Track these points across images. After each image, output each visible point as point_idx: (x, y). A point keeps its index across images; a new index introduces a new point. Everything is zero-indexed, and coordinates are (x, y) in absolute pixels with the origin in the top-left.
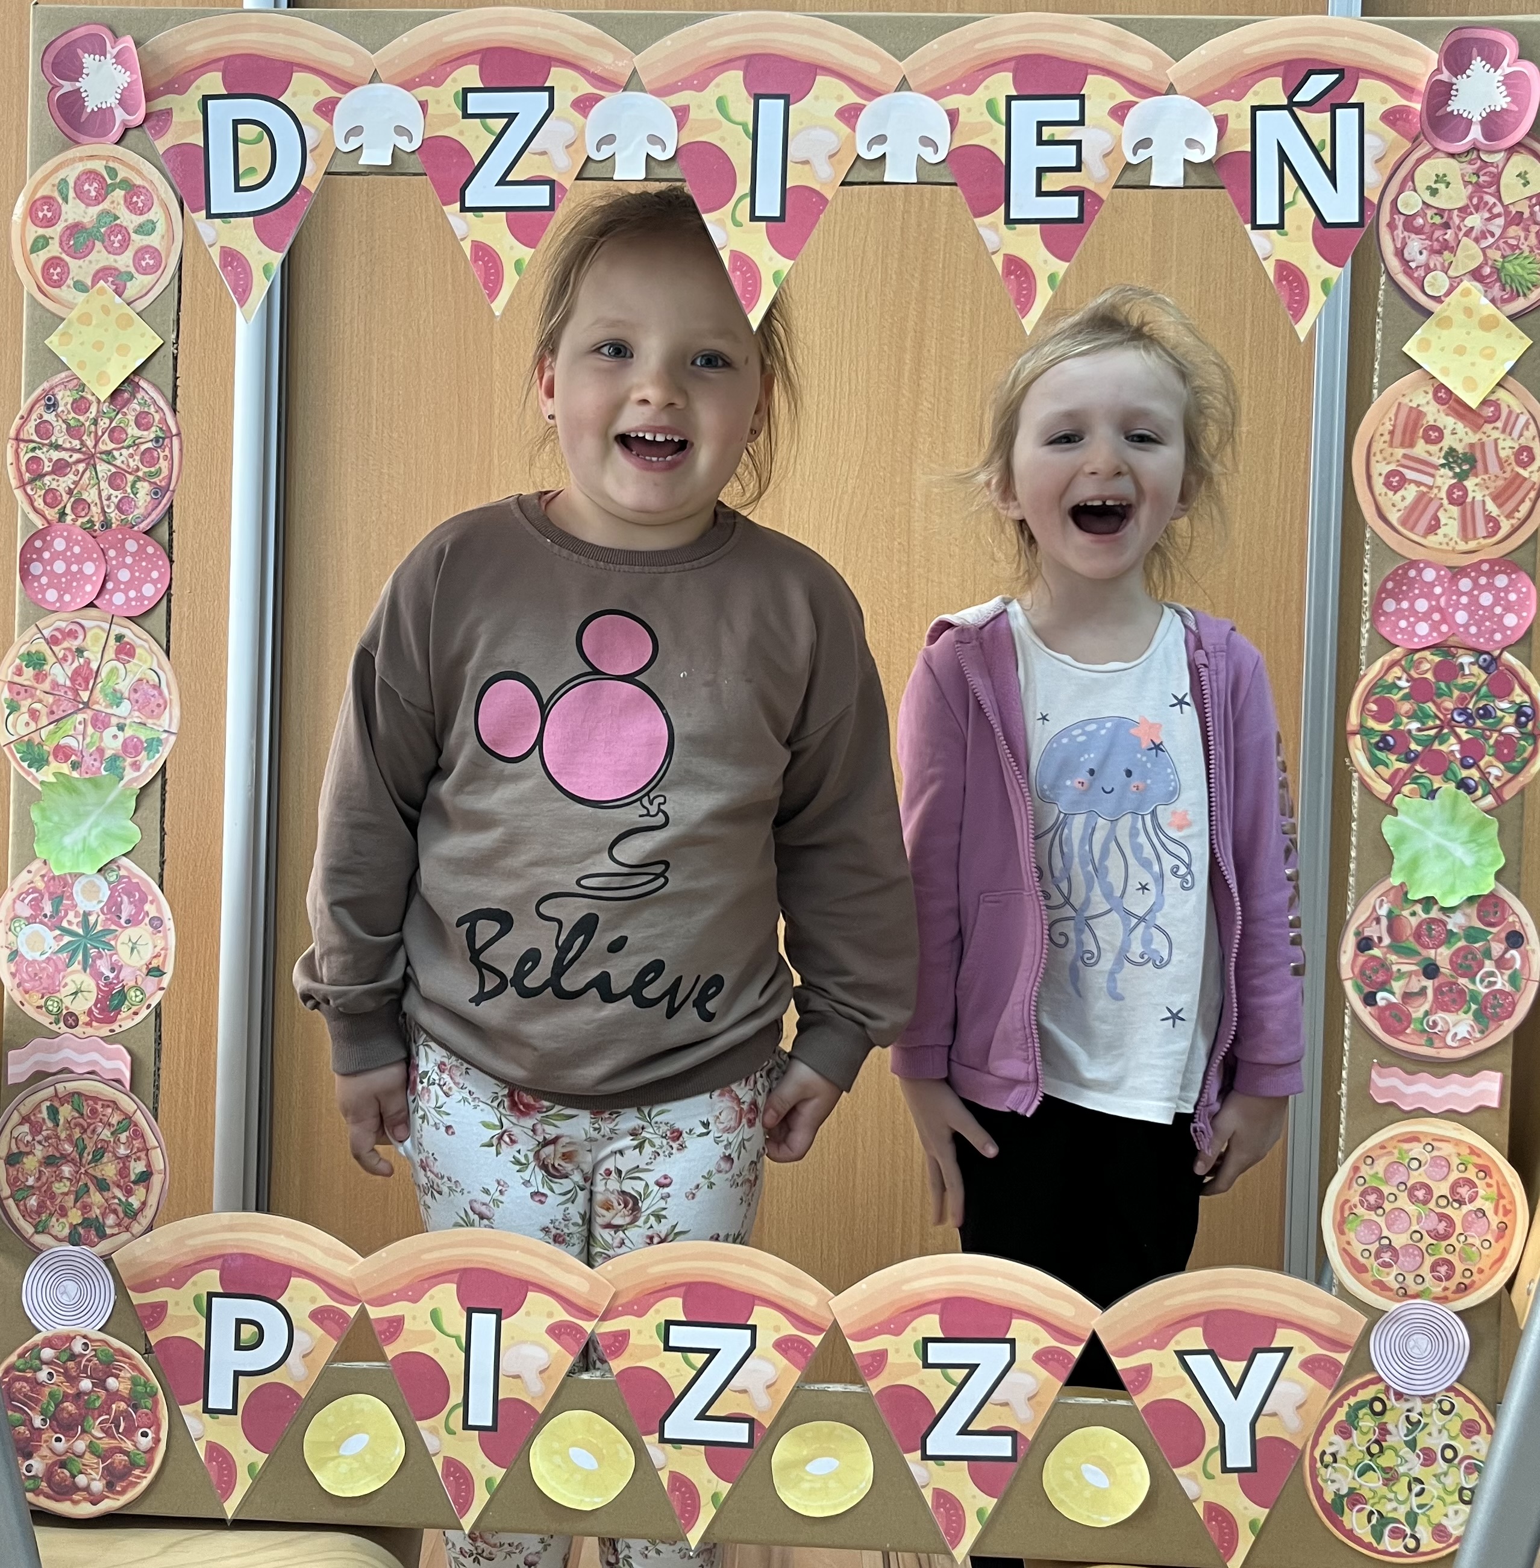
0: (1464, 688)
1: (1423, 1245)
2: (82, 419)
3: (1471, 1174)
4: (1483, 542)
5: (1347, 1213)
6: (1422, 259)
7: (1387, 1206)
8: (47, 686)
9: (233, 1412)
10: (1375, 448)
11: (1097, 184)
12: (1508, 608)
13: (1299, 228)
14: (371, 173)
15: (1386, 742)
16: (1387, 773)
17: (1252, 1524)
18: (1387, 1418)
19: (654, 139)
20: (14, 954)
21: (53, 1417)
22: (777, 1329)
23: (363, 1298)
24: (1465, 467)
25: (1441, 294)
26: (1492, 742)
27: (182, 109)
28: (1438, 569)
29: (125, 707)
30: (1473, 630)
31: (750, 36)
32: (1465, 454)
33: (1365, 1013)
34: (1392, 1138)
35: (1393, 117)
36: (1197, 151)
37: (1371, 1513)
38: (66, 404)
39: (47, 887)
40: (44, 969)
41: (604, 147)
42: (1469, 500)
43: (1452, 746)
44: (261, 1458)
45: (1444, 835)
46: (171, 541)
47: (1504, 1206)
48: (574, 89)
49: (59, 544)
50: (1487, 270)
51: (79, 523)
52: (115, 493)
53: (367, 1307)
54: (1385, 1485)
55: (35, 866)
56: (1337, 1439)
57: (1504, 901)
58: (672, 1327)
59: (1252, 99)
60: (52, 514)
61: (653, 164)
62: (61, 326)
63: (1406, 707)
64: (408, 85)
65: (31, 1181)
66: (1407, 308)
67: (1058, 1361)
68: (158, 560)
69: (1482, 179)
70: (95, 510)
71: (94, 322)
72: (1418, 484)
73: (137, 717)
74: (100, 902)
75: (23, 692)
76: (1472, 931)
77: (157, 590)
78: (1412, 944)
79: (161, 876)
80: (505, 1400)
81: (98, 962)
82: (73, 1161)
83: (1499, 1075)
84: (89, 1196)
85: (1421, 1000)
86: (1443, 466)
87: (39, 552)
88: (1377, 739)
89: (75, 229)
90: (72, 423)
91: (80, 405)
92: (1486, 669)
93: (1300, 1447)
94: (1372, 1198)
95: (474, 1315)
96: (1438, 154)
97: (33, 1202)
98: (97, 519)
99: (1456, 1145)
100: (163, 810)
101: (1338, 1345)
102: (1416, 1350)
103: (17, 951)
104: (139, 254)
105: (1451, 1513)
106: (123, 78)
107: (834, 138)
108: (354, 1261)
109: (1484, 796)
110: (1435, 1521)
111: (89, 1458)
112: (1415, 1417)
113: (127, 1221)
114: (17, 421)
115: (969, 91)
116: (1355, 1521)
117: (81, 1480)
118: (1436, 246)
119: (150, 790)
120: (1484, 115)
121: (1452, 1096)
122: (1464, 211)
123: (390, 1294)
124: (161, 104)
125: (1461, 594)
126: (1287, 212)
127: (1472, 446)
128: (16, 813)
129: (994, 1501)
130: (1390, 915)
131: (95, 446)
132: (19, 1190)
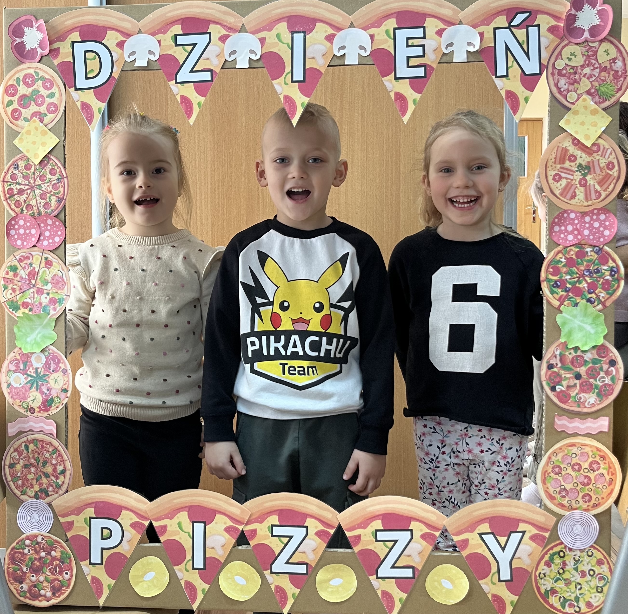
0: (589, 261)
1: (578, 488)
2: (28, 172)
3: (598, 459)
4: (594, 201)
5: (547, 475)
6: (566, 87)
7: (563, 473)
9: (101, 564)
10: (548, 165)
11: (432, 62)
12: (606, 228)
13: (515, 77)
14: (139, 70)
15: (557, 284)
16: (557, 297)
17: (512, 603)
18: (565, 559)
19: (252, 52)
20: (9, 385)
21: (31, 567)
22: (316, 527)
23: (151, 518)
24: (586, 171)
25: (574, 101)
26: (600, 283)
27: (64, 47)
28: (576, 213)
29: (49, 286)
30: (591, 237)
31: (289, 8)
32: (586, 166)
33: (551, 395)
34: (564, 445)
35: (552, 30)
36: (472, 47)
37: (560, 597)
38: (22, 166)
39: (21, 358)
40: (21, 390)
41: (232, 56)
42: (588, 184)
43: (584, 285)
44: (113, 582)
45: (582, 321)
46: (65, 219)
47: (611, 472)
48: (219, 32)
49: (21, 222)
50: (593, 91)
51: (29, 214)
52: (43, 201)
53: (153, 522)
54: (565, 586)
55: (16, 350)
56: (545, 567)
57: (607, 348)
58: (274, 527)
59: (494, 25)
60: (18, 210)
61: (252, 61)
62: (19, 136)
63: (564, 269)
64: (153, 34)
65: (19, 474)
66: (560, 107)
67: (429, 538)
68: (61, 227)
69: (590, 53)
70: (35, 208)
71: (32, 134)
72: (567, 179)
73: (54, 290)
74: (42, 363)
75: (9, 281)
76: (595, 360)
77: (60, 239)
78: (571, 366)
79: (66, 353)
80: (208, 557)
81: (42, 387)
82: (35, 466)
83: (607, 419)
84: (42, 480)
85: (574, 389)
86: (577, 171)
87: (14, 225)
88: (553, 283)
89: (23, 97)
90: (25, 174)
91: (28, 167)
92: (597, 253)
93: (530, 571)
94: (557, 470)
95: (195, 524)
96: (571, 44)
97: (20, 482)
98: (36, 212)
99: (591, 447)
101: (545, 530)
102: (577, 531)
104: (49, 106)
105: (593, 596)
106: (40, 36)
107: (324, 48)
108: (147, 503)
109: (598, 305)
110: (587, 600)
111: (45, 583)
112: (577, 558)
113: (57, 489)
114: (3, 174)
115: (378, 27)
116: (554, 600)
117: (42, 592)
118: (571, 81)
119: (60, 319)
120: (590, 27)
121: (587, 428)
122: (583, 67)
123: (161, 516)
124: (55, 46)
125: (586, 223)
126: (510, 70)
127: (589, 162)
128: (8, 329)
129: (406, 595)
130: (561, 354)
131: (34, 183)
132: (15, 479)
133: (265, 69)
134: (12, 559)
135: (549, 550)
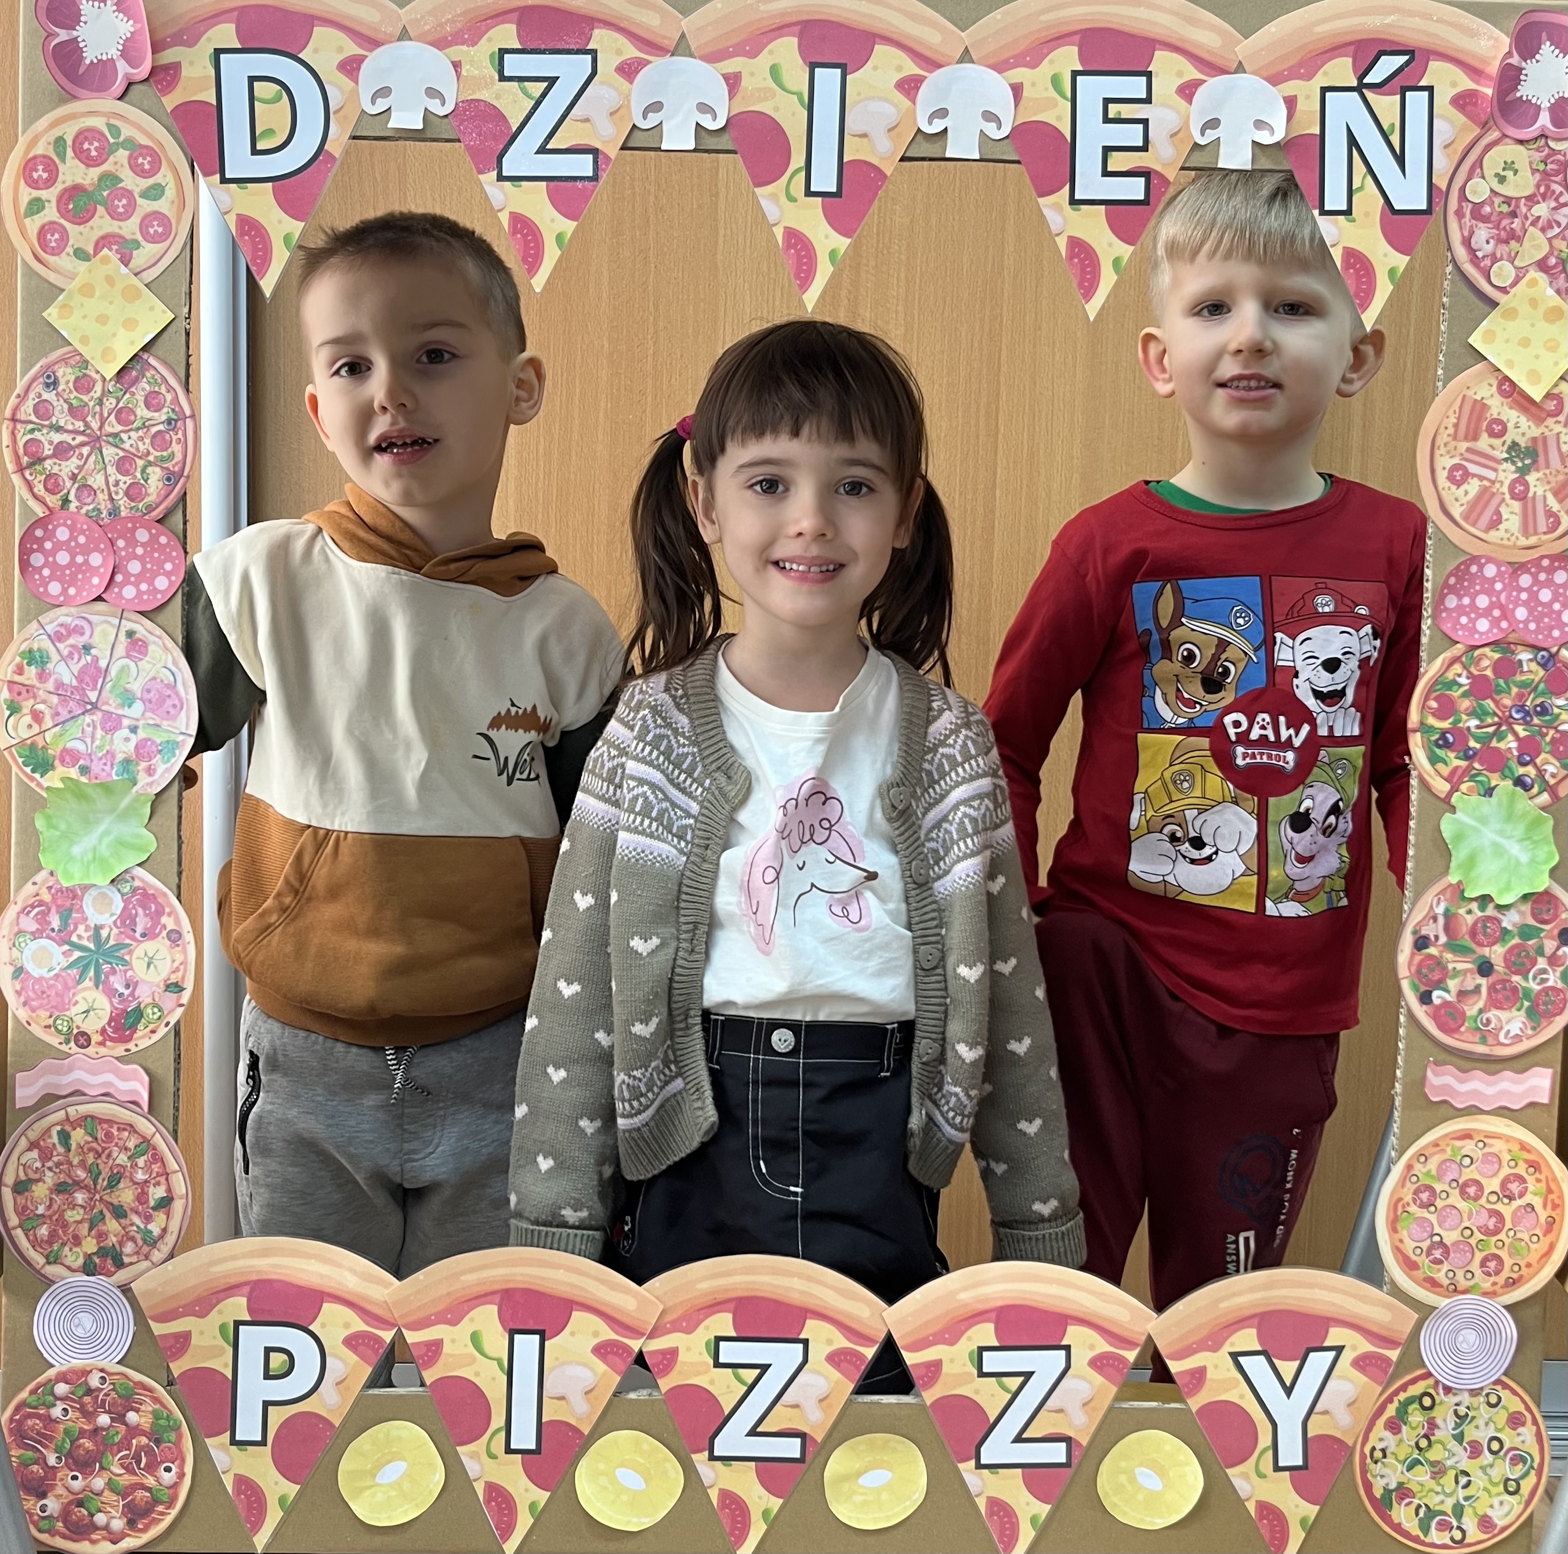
0: (1522, 685)
1: (1473, 1241)
2: (85, 398)
3: (1521, 1170)
4: (1544, 537)
5: (1400, 1211)
6: (1489, 248)
7: (1439, 1204)
8: (50, 686)
9: (263, 1443)
10: (1439, 442)
11: (1164, 165)
13: (1367, 214)
14: (401, 138)
15: (1446, 740)
16: (1446, 771)
17: (1303, 1522)
18: (1434, 1413)
19: (704, 108)
20: (19, 972)
21: (69, 1455)
22: (829, 1342)
23: (400, 1322)
24: (1527, 462)
25: (1507, 284)
26: (1548, 739)
27: (192, 63)
28: (1498, 563)
29: (138, 708)
30: (1532, 626)
31: (805, 1)
32: (1527, 448)
33: (1420, 1012)
34: (1446, 1135)
35: (1463, 101)
36: (1266, 133)
37: (1419, 1506)
38: (68, 382)
39: (54, 900)
40: (52, 986)
41: (650, 115)
42: (1530, 494)
43: (1510, 744)
44: (292, 1489)
45: (1501, 833)
46: (185, 531)
47: (1551, 1200)
48: (619, 53)
49: (63, 534)
50: (1553, 261)
51: (83, 511)
52: (124, 479)
53: (404, 1331)
54: (1433, 1478)
55: (39, 877)
56: (1387, 1434)
57: (1557, 898)
58: (721, 1343)
59: (1321, 80)
60: (54, 501)
61: (703, 133)
62: (61, 298)
63: (1466, 704)
64: (440, 44)
65: (41, 1210)
66: (1473, 298)
67: (1112, 1366)
68: (172, 550)
69: (1550, 167)
70: (102, 497)
71: (97, 294)
72: (1481, 478)
73: (152, 719)
74: (112, 915)
75: (24, 692)
76: (1526, 930)
77: (170, 583)
78: (1467, 942)
79: (179, 887)
80: (551, 1423)
81: (112, 979)
82: (86, 1188)
83: (1550, 1071)
84: (105, 1224)
85: (1475, 998)
86: (1506, 460)
87: (40, 541)
88: (1437, 736)
89: (75, 191)
90: (74, 402)
91: (83, 384)
92: (1543, 666)
93: (1350, 1443)
94: (1425, 1196)
95: (517, 1337)
96: (1507, 140)
97: (43, 1231)
98: (105, 506)
99: (1508, 1141)
100: (180, 817)
101: (1390, 1342)
102: (1465, 1345)
103: (22, 968)
104: (146, 221)
105: (1496, 1503)
106: (125, 27)
107: (893, 111)
108: (391, 1284)
109: (1539, 793)
110: (1481, 1513)
111: (108, 1496)
112: (1462, 1410)
113: (146, 1249)
114: (13, 401)
115: (1034, 65)
116: (1403, 1514)
117: (100, 1519)
118: (1503, 235)
119: (165, 796)
120: (1553, 101)
121: (1503, 1093)
122: (1531, 200)
123: (428, 1318)
124: (169, 56)
125: (1521, 590)
126: (1355, 198)
127: (1534, 440)
128: (18, 821)
129: (1048, 1507)
130: (1447, 914)
131: (101, 428)
132: (28, 1219)
133: (738, 156)
134: (20, 1433)
135: (1396, 1393)
